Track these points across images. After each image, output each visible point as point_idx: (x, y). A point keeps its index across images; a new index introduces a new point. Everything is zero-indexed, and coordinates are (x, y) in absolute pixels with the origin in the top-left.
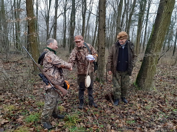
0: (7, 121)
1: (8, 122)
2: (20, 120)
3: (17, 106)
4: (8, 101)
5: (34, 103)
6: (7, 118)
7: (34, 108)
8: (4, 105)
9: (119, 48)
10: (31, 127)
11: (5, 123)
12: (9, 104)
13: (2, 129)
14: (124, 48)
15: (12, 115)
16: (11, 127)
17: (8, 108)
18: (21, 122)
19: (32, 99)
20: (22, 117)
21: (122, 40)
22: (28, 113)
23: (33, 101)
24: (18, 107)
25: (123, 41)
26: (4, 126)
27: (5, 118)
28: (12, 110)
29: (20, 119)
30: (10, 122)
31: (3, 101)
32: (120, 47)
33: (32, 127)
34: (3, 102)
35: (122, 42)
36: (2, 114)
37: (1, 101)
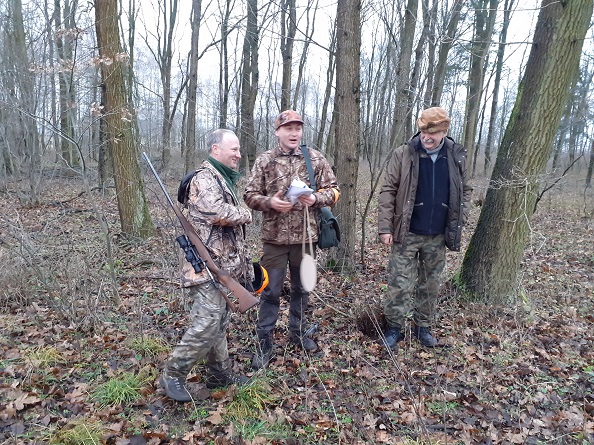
0: (34, 400)
1: (39, 403)
2: (76, 395)
3: (68, 349)
4: (36, 333)
5: (121, 340)
6: (34, 391)
7: (124, 357)
8: (24, 346)
9: (420, 159)
10: (112, 419)
11: (28, 407)
12: (41, 342)
13: (20, 424)
14: (437, 160)
15: (50, 381)
16: (47, 420)
17: (36, 359)
18: (81, 402)
19: (115, 329)
20: (83, 386)
21: (432, 133)
22: (103, 373)
23: (120, 335)
24: (70, 353)
25: (434, 137)
26: (26, 416)
27: (27, 390)
28: (52, 364)
29: (75, 393)
30: (43, 404)
31: (22, 333)
32: (422, 156)
33: (117, 421)
34: (22, 338)
35: (433, 141)
36: (18, 376)
37: (15, 335)
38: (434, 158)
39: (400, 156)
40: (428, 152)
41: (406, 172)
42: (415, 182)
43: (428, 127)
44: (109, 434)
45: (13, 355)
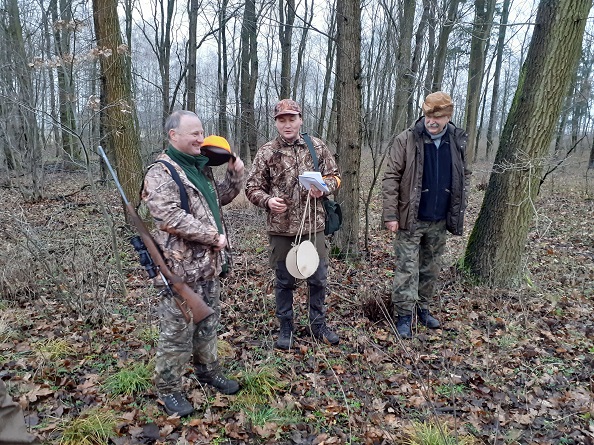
0: (46, 392)
1: (52, 395)
2: (87, 387)
3: (78, 341)
4: (46, 326)
5: (130, 331)
6: (47, 383)
7: (134, 347)
8: (34, 339)
9: (425, 145)
10: (124, 408)
11: (41, 399)
12: (51, 335)
13: (34, 415)
14: (441, 146)
15: (62, 373)
16: (60, 411)
17: (48, 351)
18: (93, 393)
19: (123, 320)
20: (93, 377)
21: (437, 118)
22: (113, 364)
23: (128, 327)
24: (80, 345)
25: (440, 121)
26: (40, 408)
27: (39, 382)
28: (62, 356)
29: (87, 384)
30: (56, 395)
31: (32, 327)
32: (427, 142)
33: (130, 410)
34: (31, 332)
35: (438, 125)
36: (30, 369)
37: (25, 328)
38: (438, 144)
39: (403, 142)
40: (433, 137)
41: (411, 159)
42: (420, 168)
43: (434, 111)
44: (122, 423)
45: (23, 348)
